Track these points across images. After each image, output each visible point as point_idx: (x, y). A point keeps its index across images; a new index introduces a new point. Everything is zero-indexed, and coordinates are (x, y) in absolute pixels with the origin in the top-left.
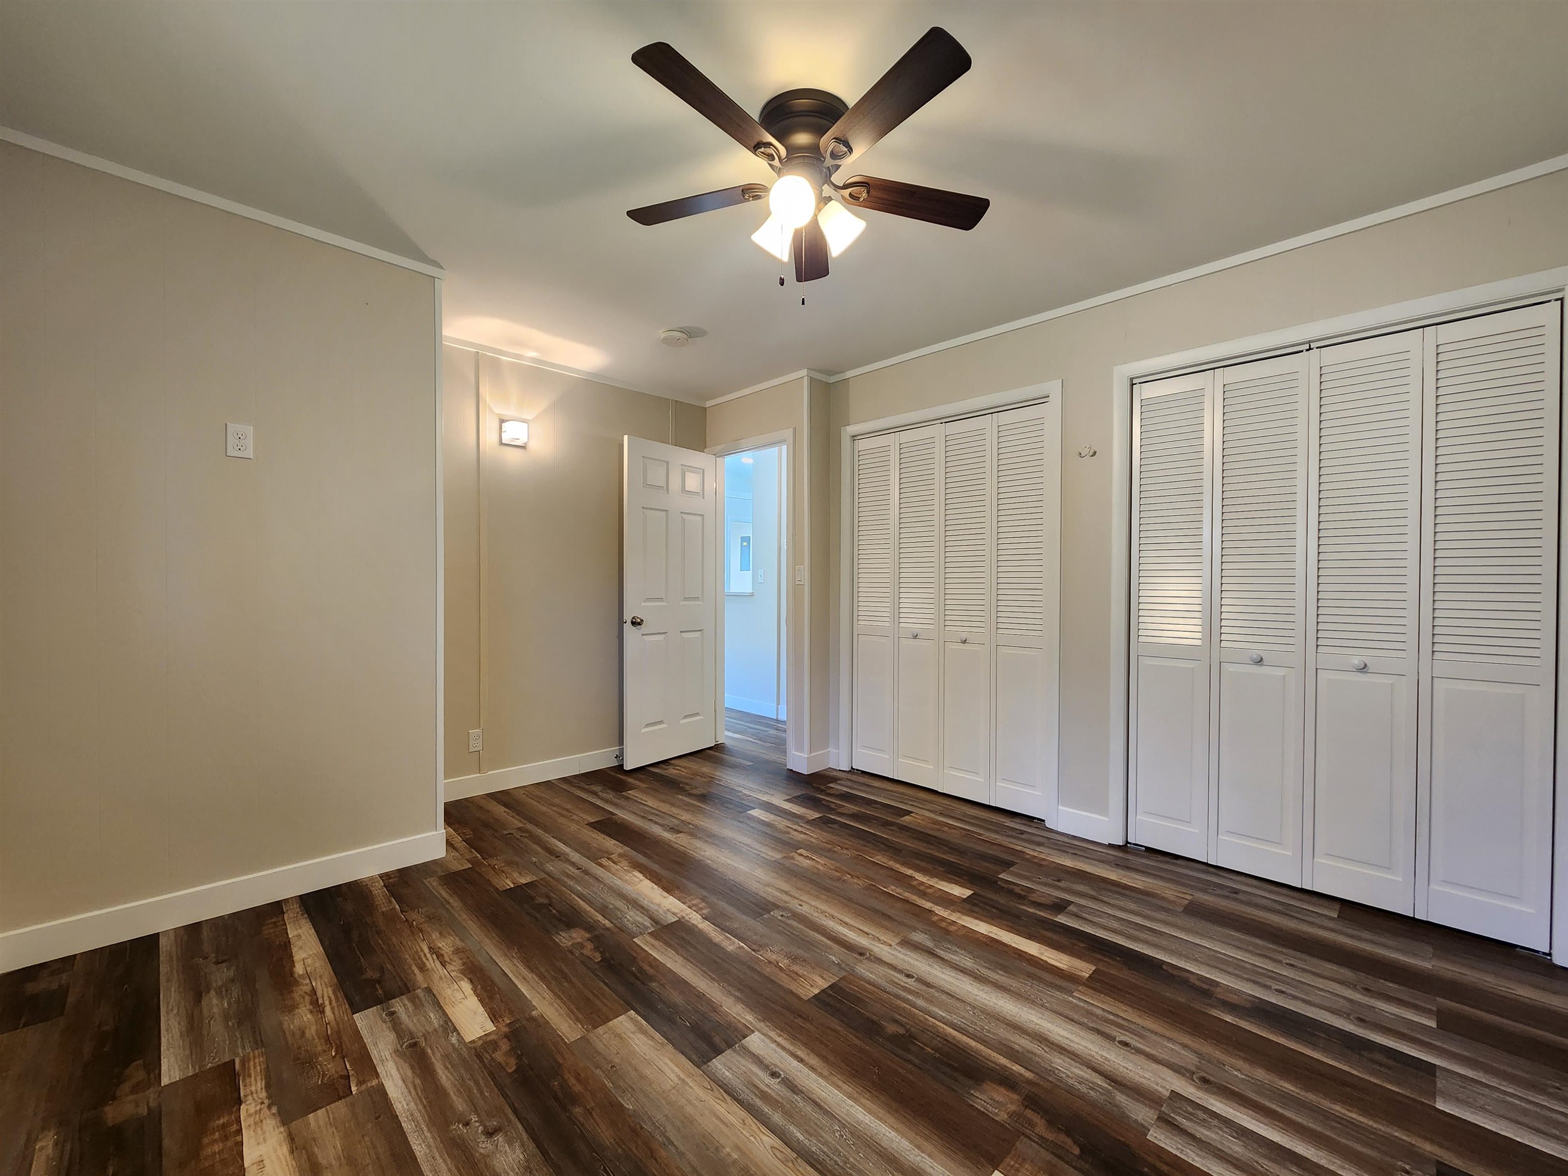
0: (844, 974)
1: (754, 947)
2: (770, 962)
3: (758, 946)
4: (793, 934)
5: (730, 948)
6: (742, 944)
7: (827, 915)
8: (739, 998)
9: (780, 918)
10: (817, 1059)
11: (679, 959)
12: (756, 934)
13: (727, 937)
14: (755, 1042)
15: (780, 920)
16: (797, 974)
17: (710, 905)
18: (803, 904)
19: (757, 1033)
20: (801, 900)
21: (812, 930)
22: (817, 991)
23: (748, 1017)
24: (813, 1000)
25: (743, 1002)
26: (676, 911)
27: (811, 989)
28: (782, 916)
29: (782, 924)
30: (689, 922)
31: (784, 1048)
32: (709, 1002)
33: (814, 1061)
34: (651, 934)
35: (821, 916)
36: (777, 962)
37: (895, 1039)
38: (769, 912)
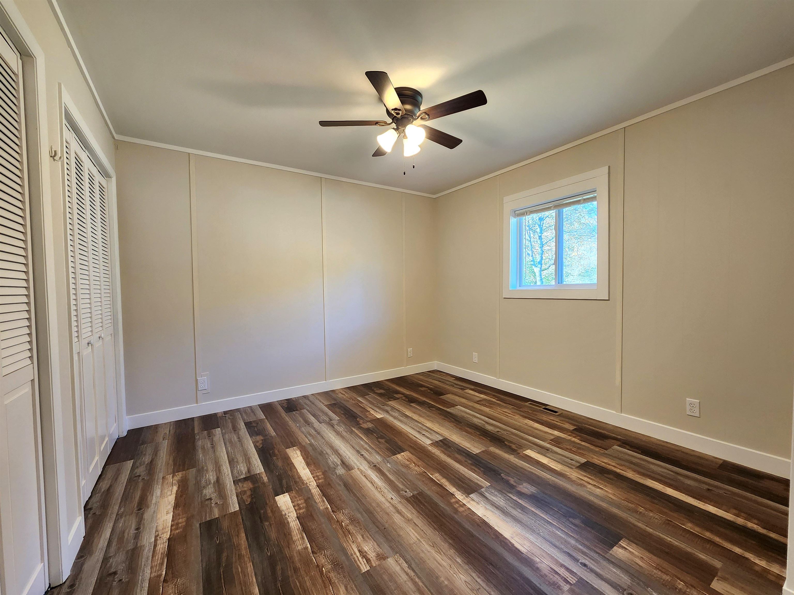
0: (388, 459)
1: (424, 474)
2: (419, 466)
3: (423, 474)
4: (403, 479)
5: (437, 475)
6: (431, 476)
7: (379, 490)
8: (434, 454)
9: (408, 491)
10: (410, 437)
11: (461, 471)
12: (423, 481)
13: (439, 481)
14: (429, 442)
15: (408, 489)
16: (408, 460)
17: (450, 505)
18: (390, 500)
19: (428, 444)
20: (390, 503)
21: (393, 481)
22: (402, 454)
23: (430, 448)
24: (405, 451)
25: (432, 453)
26: (472, 502)
27: (404, 455)
28: (406, 492)
29: (408, 486)
30: (462, 493)
31: (419, 440)
32: (445, 454)
33: (411, 436)
34: (482, 487)
35: (383, 489)
36: (415, 466)
37: (382, 437)
38: (413, 495)
